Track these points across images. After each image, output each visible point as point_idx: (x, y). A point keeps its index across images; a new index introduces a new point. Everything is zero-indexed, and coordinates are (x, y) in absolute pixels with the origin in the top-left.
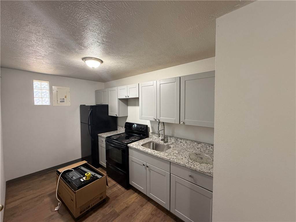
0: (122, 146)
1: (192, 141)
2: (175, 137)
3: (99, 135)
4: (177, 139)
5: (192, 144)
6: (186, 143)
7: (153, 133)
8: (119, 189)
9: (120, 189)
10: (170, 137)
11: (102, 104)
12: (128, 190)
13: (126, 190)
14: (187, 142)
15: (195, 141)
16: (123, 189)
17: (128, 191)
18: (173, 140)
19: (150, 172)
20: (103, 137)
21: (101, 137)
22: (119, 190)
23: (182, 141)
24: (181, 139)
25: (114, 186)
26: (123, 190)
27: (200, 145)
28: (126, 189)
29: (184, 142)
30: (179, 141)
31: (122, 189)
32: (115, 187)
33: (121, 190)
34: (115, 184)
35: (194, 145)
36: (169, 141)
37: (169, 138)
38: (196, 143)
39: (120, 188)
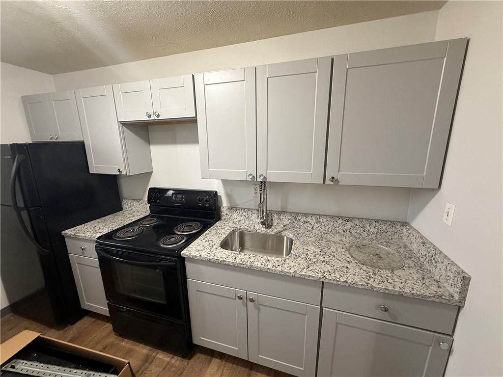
0: (163, 260)
1: (332, 217)
2: (291, 213)
3: (67, 232)
4: (296, 215)
5: (332, 224)
6: (318, 222)
7: (232, 208)
8: (165, 364)
9: (168, 363)
10: (279, 213)
11: (58, 140)
12: (190, 358)
13: (185, 362)
14: (321, 220)
15: (339, 217)
16: (176, 361)
17: (192, 360)
18: (286, 220)
19: (259, 309)
20: (84, 240)
21: (76, 238)
22: (167, 367)
23: (309, 219)
24: (306, 215)
25: (148, 360)
26: (177, 363)
27: (349, 224)
28: (184, 357)
29: (313, 222)
30: (302, 220)
31: (173, 361)
32: (150, 363)
33: (172, 367)
34: (147, 355)
35: (335, 225)
36: (275, 222)
37: (276, 216)
38: (340, 221)
39: (167, 359)
